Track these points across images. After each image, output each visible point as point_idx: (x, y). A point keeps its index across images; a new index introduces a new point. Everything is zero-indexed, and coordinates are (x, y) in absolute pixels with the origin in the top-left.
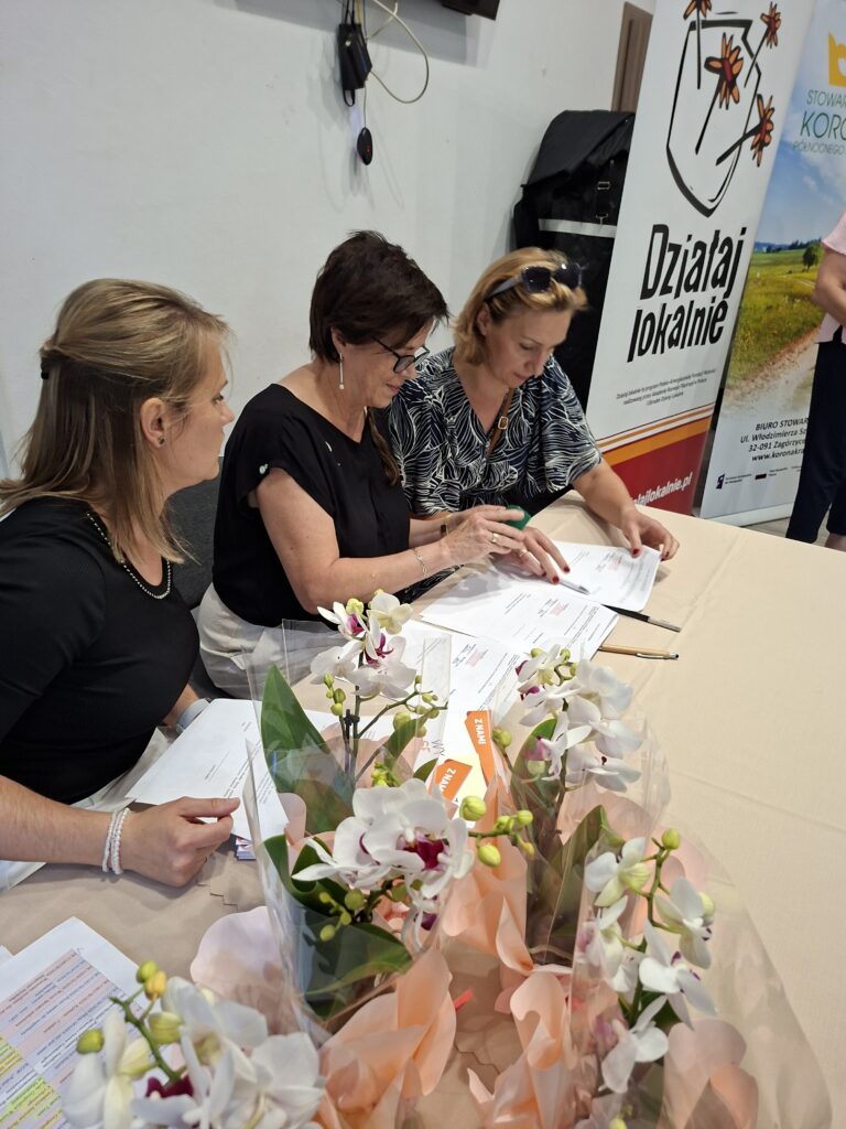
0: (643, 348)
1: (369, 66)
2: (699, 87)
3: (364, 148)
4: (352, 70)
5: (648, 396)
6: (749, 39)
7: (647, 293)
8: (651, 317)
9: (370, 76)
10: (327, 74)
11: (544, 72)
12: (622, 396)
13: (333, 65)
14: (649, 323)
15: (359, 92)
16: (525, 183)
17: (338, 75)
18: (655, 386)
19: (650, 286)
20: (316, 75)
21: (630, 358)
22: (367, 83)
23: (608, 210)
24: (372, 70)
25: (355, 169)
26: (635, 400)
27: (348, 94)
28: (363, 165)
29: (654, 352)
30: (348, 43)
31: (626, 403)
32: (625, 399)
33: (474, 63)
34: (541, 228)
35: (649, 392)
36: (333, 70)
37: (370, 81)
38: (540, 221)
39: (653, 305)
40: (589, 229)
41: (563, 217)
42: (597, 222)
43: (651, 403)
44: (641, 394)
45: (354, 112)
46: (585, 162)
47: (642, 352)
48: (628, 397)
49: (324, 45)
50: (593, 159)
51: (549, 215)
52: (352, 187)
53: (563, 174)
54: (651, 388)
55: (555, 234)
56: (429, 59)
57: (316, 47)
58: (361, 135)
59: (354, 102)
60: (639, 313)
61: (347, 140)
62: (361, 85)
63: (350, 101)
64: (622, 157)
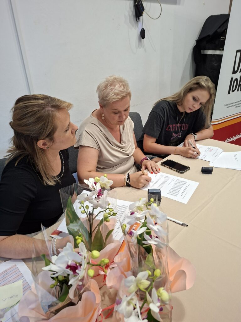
0: (234, 89)
1: (143, 9)
3: (143, 34)
4: (139, 11)
5: (236, 105)
7: (234, 72)
8: (236, 79)
9: (144, 12)
10: (131, 13)
11: (204, 4)
12: (226, 105)
13: (133, 10)
14: (236, 82)
15: (141, 18)
16: (197, 39)
17: (134, 14)
18: (238, 102)
19: (236, 70)
20: (127, 14)
21: (229, 93)
22: (143, 15)
23: (221, 46)
24: (145, 10)
25: (140, 41)
26: (231, 106)
27: (137, 18)
28: (142, 39)
29: (238, 90)
30: (136, 3)
31: (228, 107)
32: (227, 106)
33: (179, 4)
34: (202, 53)
35: (236, 104)
36: (133, 12)
37: (144, 14)
38: (202, 51)
39: (237, 76)
40: (218, 52)
41: (209, 49)
42: (221, 50)
43: (237, 107)
44: (233, 104)
45: (140, 24)
46: (216, 31)
47: (233, 91)
48: (228, 106)
49: (130, 5)
50: (219, 30)
51: (205, 49)
52: (139, 46)
53: (209, 36)
54: (237, 102)
55: (206, 55)
56: (162, 5)
57: (128, 6)
58: (141, 30)
59: (139, 21)
60: (232, 79)
61: (137, 32)
62: (141, 15)
63: (138, 20)
64: (226, 29)
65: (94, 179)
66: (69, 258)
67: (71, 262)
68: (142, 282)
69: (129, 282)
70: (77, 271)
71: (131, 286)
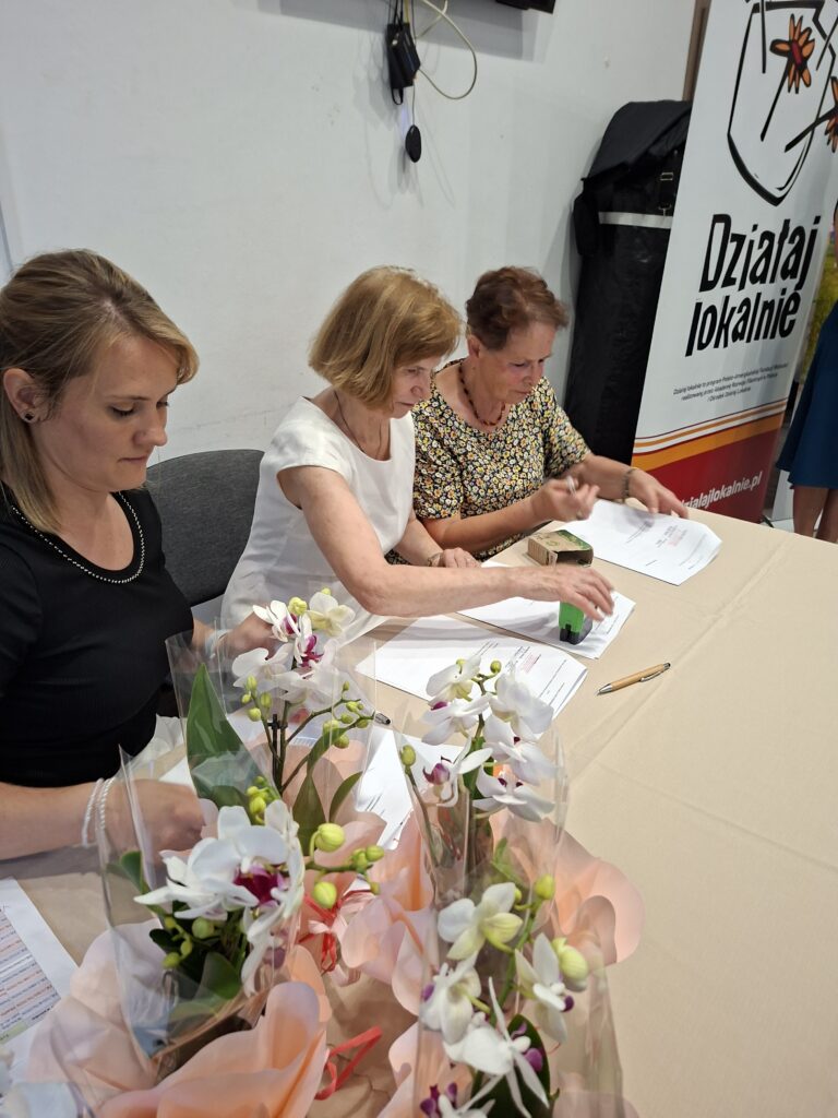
0: (704, 341)
1: (417, 64)
2: (764, 71)
3: (413, 146)
4: (401, 69)
5: (710, 391)
6: (821, 20)
7: (706, 285)
8: (712, 309)
9: (418, 73)
10: (375, 75)
11: (607, 64)
12: (680, 391)
13: (381, 65)
14: (710, 316)
15: (408, 91)
16: (586, 176)
17: (386, 75)
18: (718, 382)
19: (711, 277)
20: (363, 75)
21: (689, 353)
22: (416, 81)
23: (664, 201)
24: (421, 68)
25: (404, 167)
26: (694, 395)
27: (397, 92)
28: (412, 163)
29: (716, 345)
30: (395, 42)
31: (685, 398)
32: (684, 395)
33: (530, 57)
34: (601, 222)
35: (710, 387)
36: (382, 71)
37: (419, 79)
38: (601, 214)
39: (714, 297)
40: (651, 221)
41: (624, 209)
42: (660, 213)
43: (713, 398)
44: (702, 389)
45: (403, 110)
46: (646, 153)
47: (702, 346)
48: (687, 393)
49: (372, 45)
50: (654, 151)
51: (610, 209)
52: (399, 185)
53: (623, 166)
54: (713, 383)
55: (615, 227)
56: (477, 55)
57: (365, 47)
58: (409, 134)
59: (402, 101)
60: (699, 306)
61: (395, 138)
62: (410, 83)
63: (398, 99)
64: (681, 148)
65: (287, 605)
66: (244, 849)
67: (252, 862)
68: (498, 921)
69: (454, 921)
70: (274, 892)
71: (459, 935)
